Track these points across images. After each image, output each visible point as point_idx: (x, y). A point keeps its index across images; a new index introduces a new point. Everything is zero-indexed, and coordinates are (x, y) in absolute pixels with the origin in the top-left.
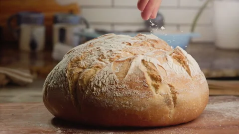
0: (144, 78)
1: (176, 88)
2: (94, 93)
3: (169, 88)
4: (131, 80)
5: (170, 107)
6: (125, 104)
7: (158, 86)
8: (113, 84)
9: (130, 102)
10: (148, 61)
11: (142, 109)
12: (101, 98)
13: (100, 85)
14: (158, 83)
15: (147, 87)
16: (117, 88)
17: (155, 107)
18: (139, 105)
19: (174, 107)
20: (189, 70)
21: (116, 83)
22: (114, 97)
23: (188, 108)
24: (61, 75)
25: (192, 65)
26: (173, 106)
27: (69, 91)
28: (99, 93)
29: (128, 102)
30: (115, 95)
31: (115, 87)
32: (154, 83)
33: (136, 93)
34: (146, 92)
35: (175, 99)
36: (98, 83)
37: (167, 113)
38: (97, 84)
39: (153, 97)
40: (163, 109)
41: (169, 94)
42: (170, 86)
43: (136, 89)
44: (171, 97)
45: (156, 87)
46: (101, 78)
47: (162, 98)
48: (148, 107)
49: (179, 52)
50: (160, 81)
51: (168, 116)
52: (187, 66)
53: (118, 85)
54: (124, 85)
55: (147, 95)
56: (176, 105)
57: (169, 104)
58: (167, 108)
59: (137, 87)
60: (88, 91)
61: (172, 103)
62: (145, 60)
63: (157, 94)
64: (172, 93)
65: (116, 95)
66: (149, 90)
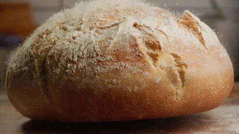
0: (137, 45)
1: (182, 58)
2: (67, 71)
3: (173, 59)
4: (117, 50)
5: (176, 85)
6: (112, 83)
7: (157, 55)
8: (93, 57)
9: (118, 80)
10: (142, 25)
11: (136, 88)
12: (78, 78)
13: (76, 59)
14: (157, 52)
15: (142, 57)
16: (99, 61)
17: (154, 86)
18: (131, 83)
19: (183, 86)
20: (202, 39)
21: (97, 55)
22: (95, 74)
23: (203, 88)
24: (26, 55)
25: (207, 33)
26: (181, 85)
27: (36, 73)
28: (74, 71)
29: (114, 80)
30: (96, 72)
31: (96, 60)
32: (151, 51)
33: (125, 67)
34: (140, 64)
35: (182, 73)
36: (73, 57)
37: (172, 94)
38: (71, 59)
39: (150, 71)
40: (166, 88)
41: (173, 66)
42: (175, 56)
43: (125, 61)
44: (176, 70)
45: (155, 58)
46: (77, 49)
47: (164, 72)
48: (144, 85)
49: (188, 17)
50: (160, 48)
51: (174, 98)
52: (200, 34)
53: (99, 58)
54: (109, 57)
55: (141, 68)
56: (185, 83)
57: (174, 81)
58: (172, 87)
59: (127, 57)
60: (59, 70)
61: (179, 79)
62: (139, 24)
63: (155, 67)
64: (178, 66)
65: (98, 70)
66: (145, 62)
